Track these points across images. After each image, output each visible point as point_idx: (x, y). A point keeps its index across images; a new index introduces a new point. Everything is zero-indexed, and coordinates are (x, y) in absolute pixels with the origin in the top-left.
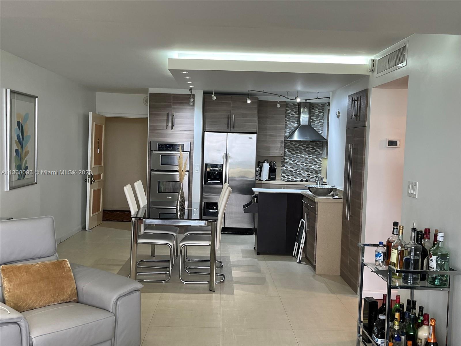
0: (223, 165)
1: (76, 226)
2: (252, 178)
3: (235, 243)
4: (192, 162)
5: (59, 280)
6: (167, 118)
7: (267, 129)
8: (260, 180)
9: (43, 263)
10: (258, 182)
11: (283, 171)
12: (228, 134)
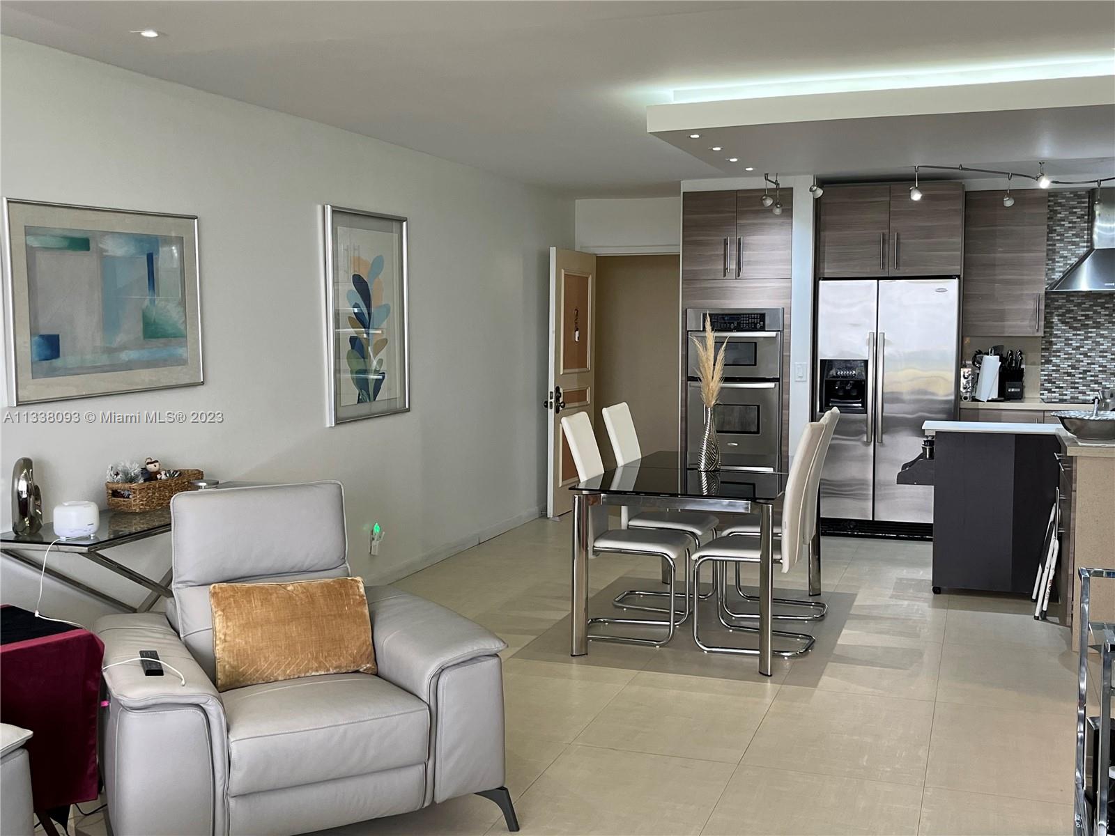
0: (866, 362)
1: (525, 508)
2: (947, 395)
3: (893, 561)
4: (786, 356)
5: (334, 622)
6: (725, 250)
7: (995, 265)
8: (974, 399)
9: (303, 584)
10: (966, 404)
11: (1045, 375)
12: (880, 281)
